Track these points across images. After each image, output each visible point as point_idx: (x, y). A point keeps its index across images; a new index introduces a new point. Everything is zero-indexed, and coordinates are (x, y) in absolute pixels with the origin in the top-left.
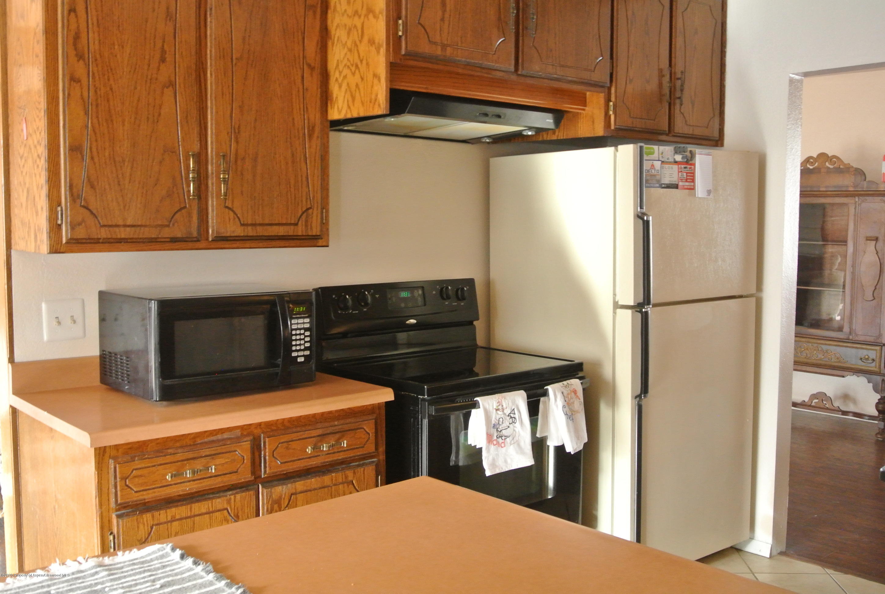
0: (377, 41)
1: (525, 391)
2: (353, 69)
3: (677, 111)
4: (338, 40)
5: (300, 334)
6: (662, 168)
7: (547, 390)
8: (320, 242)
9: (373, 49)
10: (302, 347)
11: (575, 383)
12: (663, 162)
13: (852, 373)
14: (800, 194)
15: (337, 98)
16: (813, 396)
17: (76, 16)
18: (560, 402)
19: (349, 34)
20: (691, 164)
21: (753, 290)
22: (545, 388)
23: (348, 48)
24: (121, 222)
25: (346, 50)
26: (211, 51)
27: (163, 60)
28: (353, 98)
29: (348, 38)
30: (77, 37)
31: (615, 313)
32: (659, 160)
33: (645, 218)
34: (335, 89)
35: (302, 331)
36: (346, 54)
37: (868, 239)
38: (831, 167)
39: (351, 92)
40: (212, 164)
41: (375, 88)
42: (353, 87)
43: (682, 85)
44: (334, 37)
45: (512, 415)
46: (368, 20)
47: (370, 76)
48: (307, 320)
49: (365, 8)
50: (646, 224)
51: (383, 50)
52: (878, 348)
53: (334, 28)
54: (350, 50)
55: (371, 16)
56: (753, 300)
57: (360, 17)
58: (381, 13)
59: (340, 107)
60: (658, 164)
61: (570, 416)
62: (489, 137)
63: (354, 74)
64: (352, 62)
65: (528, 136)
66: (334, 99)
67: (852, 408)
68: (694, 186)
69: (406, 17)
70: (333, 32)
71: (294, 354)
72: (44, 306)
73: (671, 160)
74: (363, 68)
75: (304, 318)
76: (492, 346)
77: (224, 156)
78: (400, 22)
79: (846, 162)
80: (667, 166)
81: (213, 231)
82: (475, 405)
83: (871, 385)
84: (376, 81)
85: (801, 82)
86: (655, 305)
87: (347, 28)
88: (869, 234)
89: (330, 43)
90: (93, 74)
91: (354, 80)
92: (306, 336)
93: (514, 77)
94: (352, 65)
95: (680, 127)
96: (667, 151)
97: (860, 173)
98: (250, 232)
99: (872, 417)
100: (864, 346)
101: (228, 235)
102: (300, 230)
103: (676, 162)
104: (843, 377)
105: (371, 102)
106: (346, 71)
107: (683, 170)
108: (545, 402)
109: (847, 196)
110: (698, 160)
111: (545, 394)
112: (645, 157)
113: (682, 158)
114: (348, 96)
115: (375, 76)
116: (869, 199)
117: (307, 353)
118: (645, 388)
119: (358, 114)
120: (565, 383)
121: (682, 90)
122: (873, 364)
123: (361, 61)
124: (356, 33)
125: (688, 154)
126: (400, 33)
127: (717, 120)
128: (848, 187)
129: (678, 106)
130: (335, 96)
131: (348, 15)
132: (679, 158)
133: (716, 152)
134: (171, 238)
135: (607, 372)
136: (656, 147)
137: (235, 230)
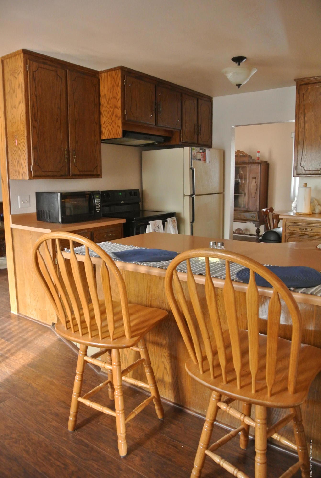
0: (118, 116)
1: (162, 220)
2: (110, 124)
3: (199, 137)
4: (104, 115)
5: (97, 204)
6: (197, 154)
7: (167, 220)
8: (100, 177)
9: (117, 118)
10: (98, 208)
11: (174, 218)
12: (197, 152)
13: (248, 221)
14: (235, 164)
15: (104, 133)
16: (237, 230)
17: (34, 108)
18: (171, 224)
19: (108, 113)
20: (205, 153)
21: (222, 191)
22: (167, 219)
23: (108, 118)
24: (48, 170)
25: (107, 118)
26: (70, 118)
27: (57, 122)
28: (110, 133)
29: (108, 115)
30: (35, 115)
31: (184, 198)
32: (196, 152)
33: (193, 169)
34: (103, 130)
35: (98, 203)
36: (107, 119)
37: (253, 178)
38: (241, 155)
39: (109, 131)
40: (71, 153)
41: (118, 130)
42: (110, 129)
43: (201, 129)
44: (103, 114)
45: (159, 227)
46: (115, 109)
47: (116, 126)
48: (99, 200)
49: (114, 106)
50: (193, 171)
51: (120, 119)
52: (256, 213)
53: (103, 111)
54: (109, 118)
55: (116, 108)
56: (222, 194)
57: (112, 108)
58: (119, 107)
59: (105, 135)
60: (195, 153)
61: (174, 228)
62: (143, 144)
63: (110, 126)
64: (109, 122)
65: (156, 144)
66: (103, 133)
67: (248, 233)
68: (206, 160)
69: (127, 109)
70: (102, 112)
71: (96, 210)
72: (19, 197)
73: (199, 152)
74: (113, 124)
75: (98, 199)
76: (144, 210)
77: (74, 150)
78: (125, 110)
79: (246, 153)
80: (198, 154)
81: (72, 173)
82: (149, 224)
83: (254, 225)
84: (118, 128)
85: (235, 128)
86: (196, 195)
87: (108, 111)
88: (253, 176)
89: (101, 116)
90: (39, 126)
91: (110, 127)
92: (99, 204)
93: (155, 127)
94: (110, 123)
95: (200, 142)
96: (197, 149)
97: (250, 157)
98: (82, 173)
99: (255, 235)
100: (252, 213)
101: (76, 174)
102: (94, 173)
103: (200, 153)
104: (246, 223)
105: (116, 134)
106: (107, 125)
107: (202, 155)
108: (166, 224)
109: (246, 164)
110: (207, 151)
111: (167, 221)
112: (192, 151)
113: (202, 151)
114: (108, 132)
115: (118, 126)
116: (253, 165)
117: (99, 209)
118: (193, 220)
119: (112, 137)
120: (172, 218)
121: (201, 130)
122: (255, 218)
123: (113, 122)
124: (110, 113)
125: (204, 150)
126: (125, 114)
127: (210, 139)
128: (246, 161)
129: (199, 135)
130: (103, 132)
131: (108, 108)
132: (201, 151)
133: (211, 149)
134: (61, 175)
135: (182, 216)
136: (195, 148)
137: (77, 173)
